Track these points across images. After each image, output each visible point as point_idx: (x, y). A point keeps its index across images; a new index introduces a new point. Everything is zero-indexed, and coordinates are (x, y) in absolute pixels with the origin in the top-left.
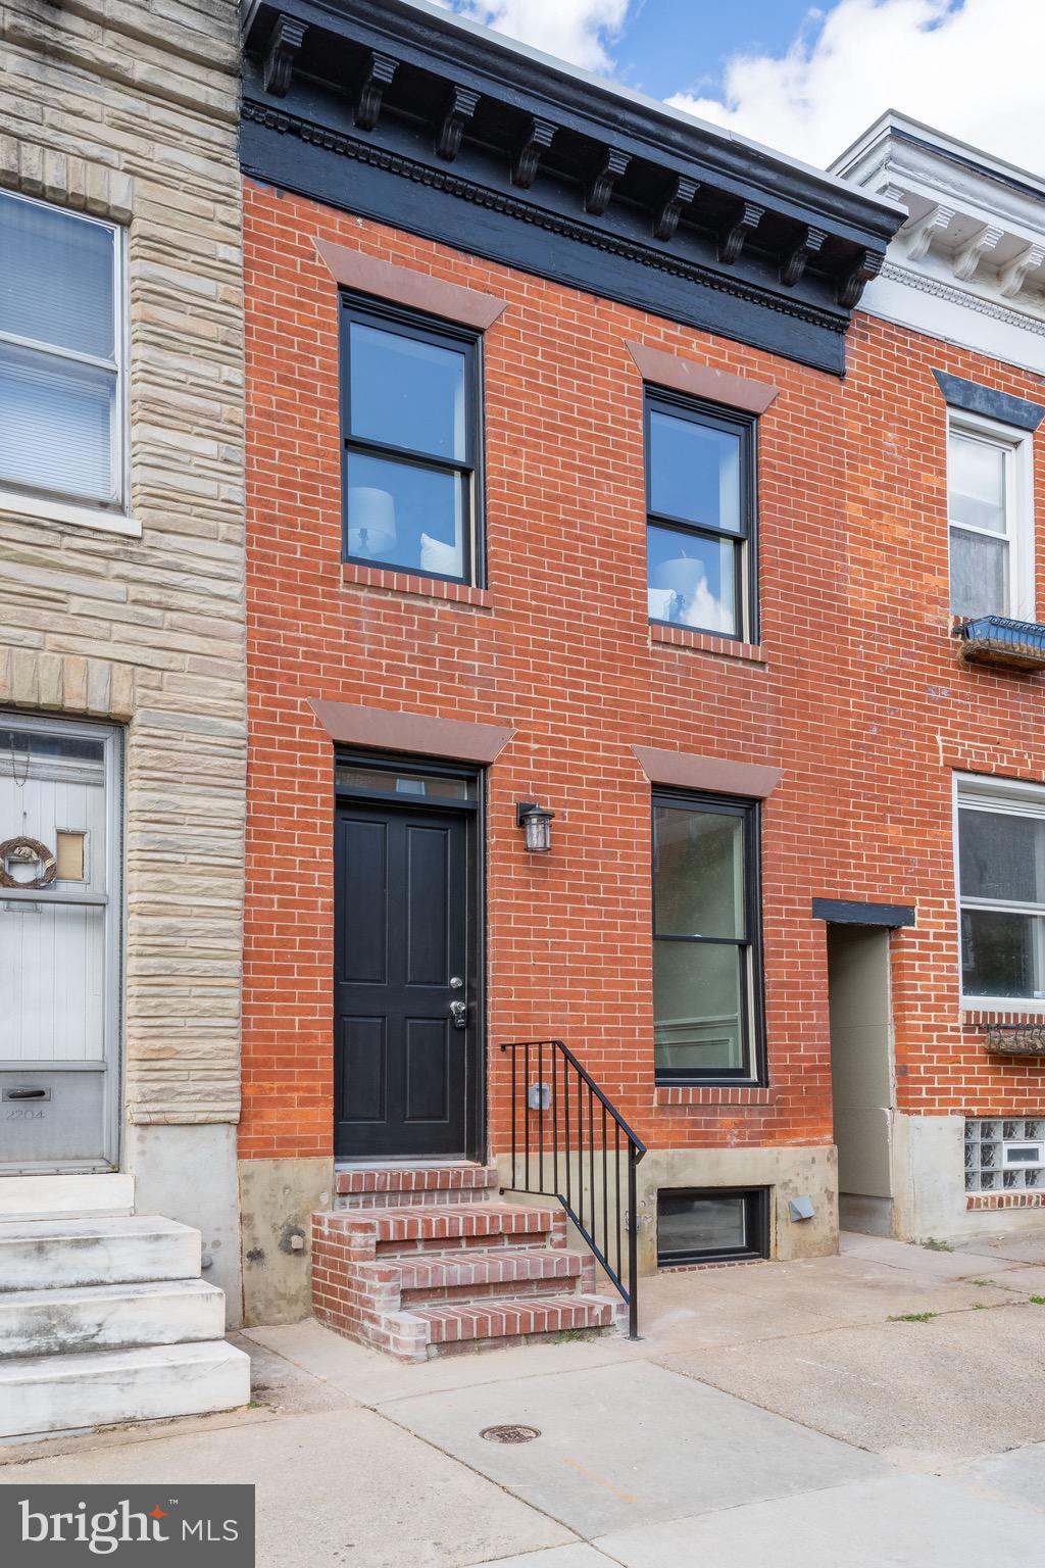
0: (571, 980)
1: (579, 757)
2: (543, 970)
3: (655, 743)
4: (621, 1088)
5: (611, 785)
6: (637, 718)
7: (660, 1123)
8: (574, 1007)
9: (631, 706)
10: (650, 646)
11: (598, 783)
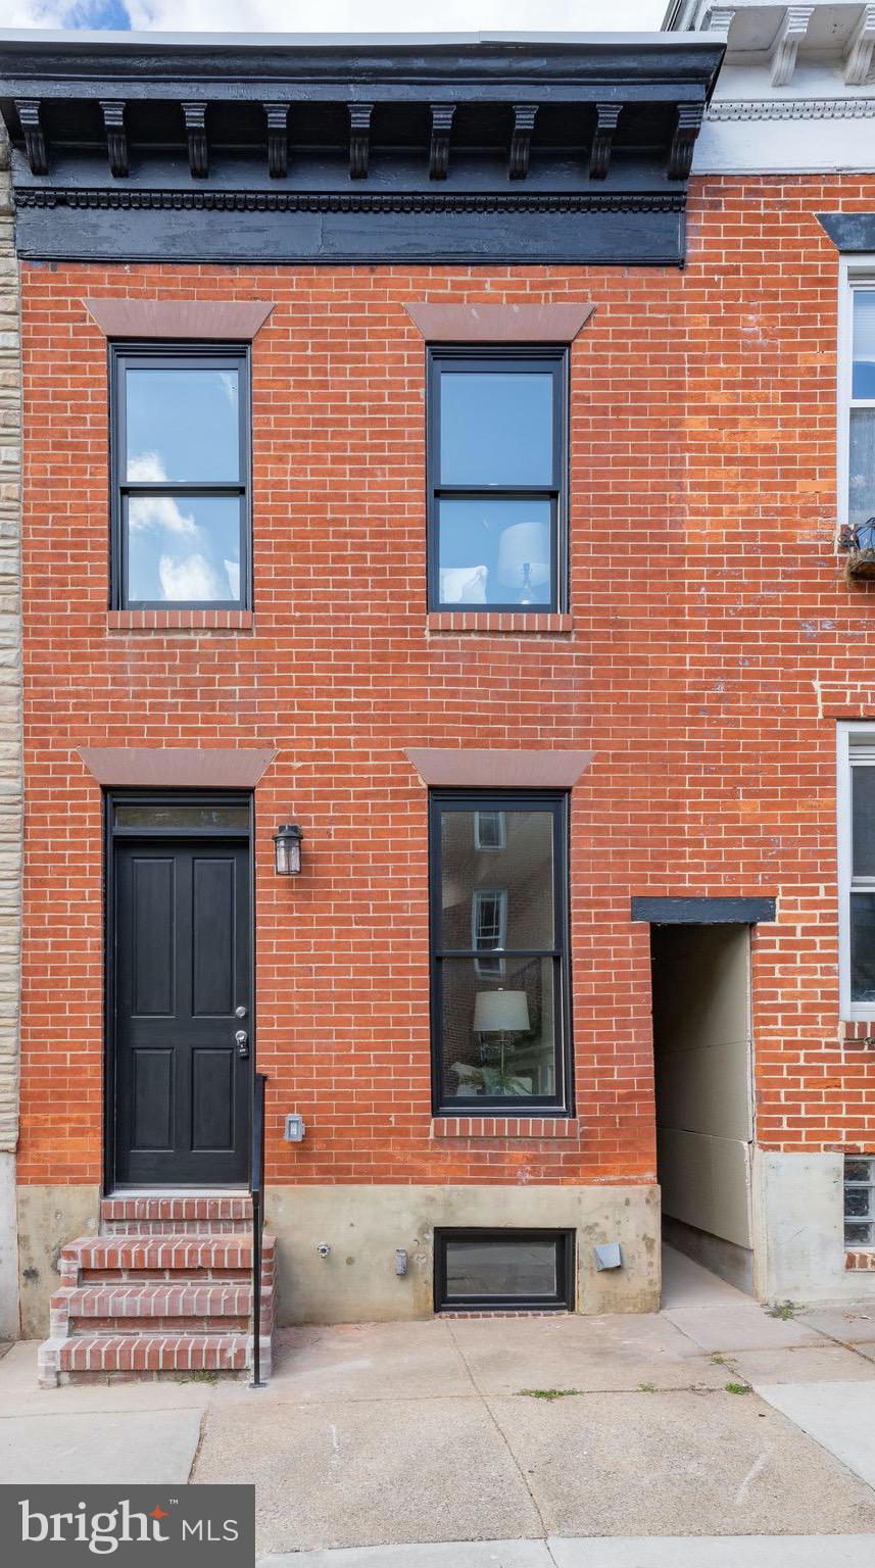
0: (337, 1006)
1: (347, 769)
2: (306, 996)
3: (433, 743)
4: (392, 1119)
5: (383, 794)
6: (412, 719)
7: (437, 1157)
8: (340, 1034)
9: (406, 706)
10: (428, 637)
11: (366, 795)
